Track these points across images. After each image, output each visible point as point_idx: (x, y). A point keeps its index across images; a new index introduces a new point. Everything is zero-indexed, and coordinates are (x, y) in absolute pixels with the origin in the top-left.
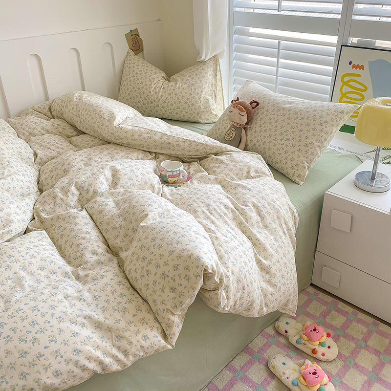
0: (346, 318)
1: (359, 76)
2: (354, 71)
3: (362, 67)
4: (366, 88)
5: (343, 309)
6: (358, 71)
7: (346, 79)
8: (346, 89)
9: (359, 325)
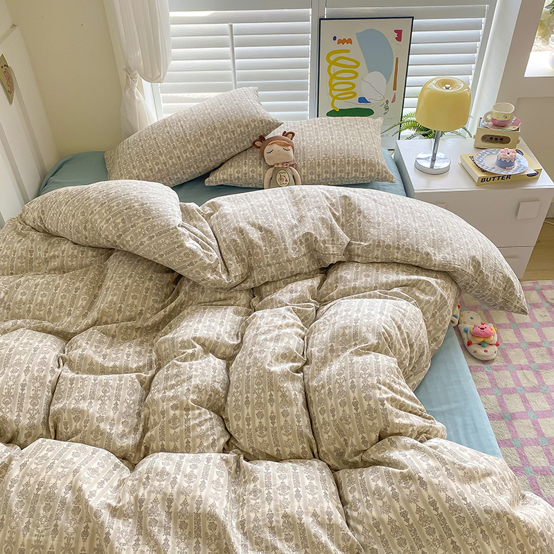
1: (348, 51)
2: (341, 47)
3: (350, 41)
4: (358, 64)
6: (346, 46)
7: (332, 58)
8: (334, 69)
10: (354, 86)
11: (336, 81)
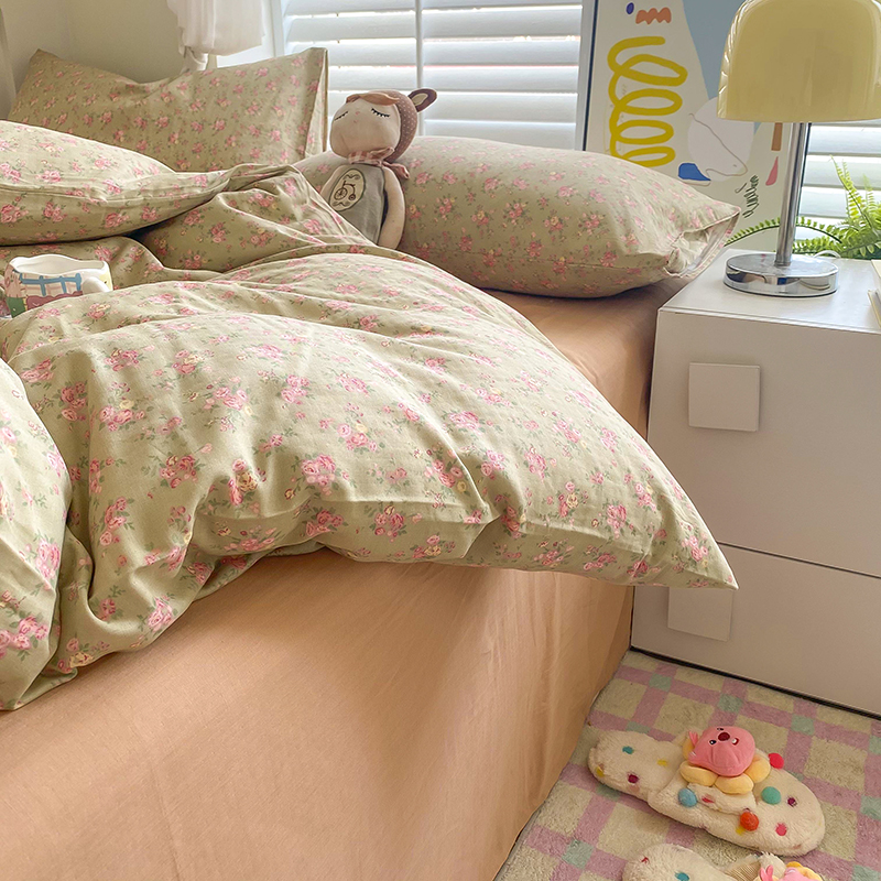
0: (784, 731)
1: (659, 41)
2: (645, 29)
3: (665, 15)
4: (683, 73)
5: (763, 703)
6: (656, 28)
7: (621, 59)
8: (626, 85)
9: (834, 744)
10: (669, 131)
11: (626, 117)
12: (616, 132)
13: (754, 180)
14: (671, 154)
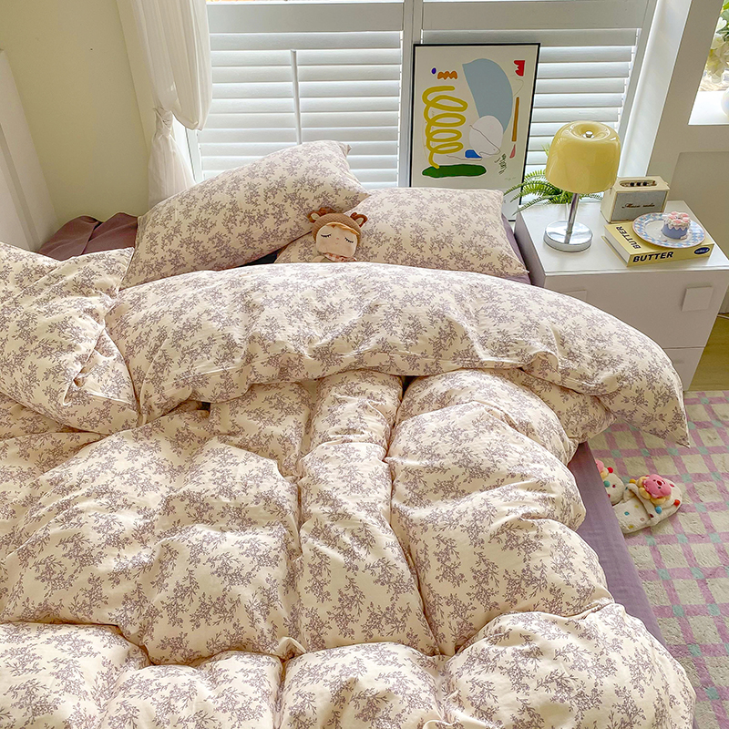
1: (452, 88)
2: (443, 82)
3: (454, 75)
4: (465, 105)
6: (449, 82)
7: (430, 98)
8: (433, 112)
10: (459, 134)
11: (436, 128)
12: (429, 137)
13: (504, 157)
14: (461, 146)
